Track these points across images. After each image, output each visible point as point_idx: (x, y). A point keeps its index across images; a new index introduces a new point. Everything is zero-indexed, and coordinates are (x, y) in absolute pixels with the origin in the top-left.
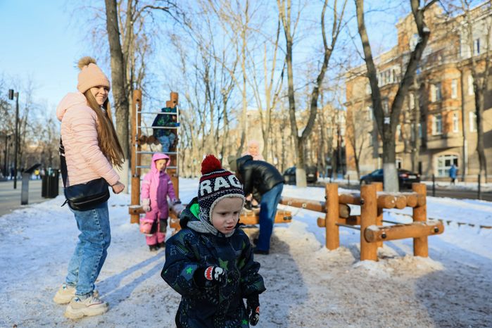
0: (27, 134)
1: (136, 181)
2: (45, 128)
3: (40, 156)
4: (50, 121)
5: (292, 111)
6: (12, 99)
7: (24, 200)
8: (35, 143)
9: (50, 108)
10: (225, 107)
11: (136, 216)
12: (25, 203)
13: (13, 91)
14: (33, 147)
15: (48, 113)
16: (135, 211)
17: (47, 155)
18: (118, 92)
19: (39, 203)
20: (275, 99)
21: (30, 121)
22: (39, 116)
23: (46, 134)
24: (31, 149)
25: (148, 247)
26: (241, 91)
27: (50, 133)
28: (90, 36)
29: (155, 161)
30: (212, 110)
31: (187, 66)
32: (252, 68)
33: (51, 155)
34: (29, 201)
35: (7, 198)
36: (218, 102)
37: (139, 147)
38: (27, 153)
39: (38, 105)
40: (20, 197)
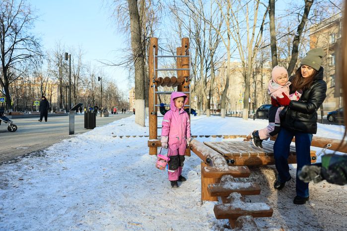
0: (79, 85)
1: (153, 117)
2: (90, 80)
3: (87, 99)
4: (93, 75)
5: (275, 57)
6: (67, 60)
7: (72, 131)
8: (84, 91)
9: (92, 67)
10: (212, 60)
11: (154, 148)
12: (72, 133)
13: (67, 54)
14: (84, 93)
15: (91, 70)
16: (154, 144)
17: (91, 98)
18: (136, 46)
19: (82, 133)
20: (254, 50)
21: (80, 76)
22: (86, 73)
23: (90, 84)
24: (82, 95)
25: (170, 183)
26: (226, 46)
27: (92, 84)
28: (116, 13)
29: (174, 99)
30: (202, 63)
31: (183, 30)
32: (236, 27)
33: (94, 98)
34: (75, 132)
35: (62, 129)
36: (206, 57)
37: (156, 87)
38: (80, 97)
39: (85, 65)
40: (68, 128)
